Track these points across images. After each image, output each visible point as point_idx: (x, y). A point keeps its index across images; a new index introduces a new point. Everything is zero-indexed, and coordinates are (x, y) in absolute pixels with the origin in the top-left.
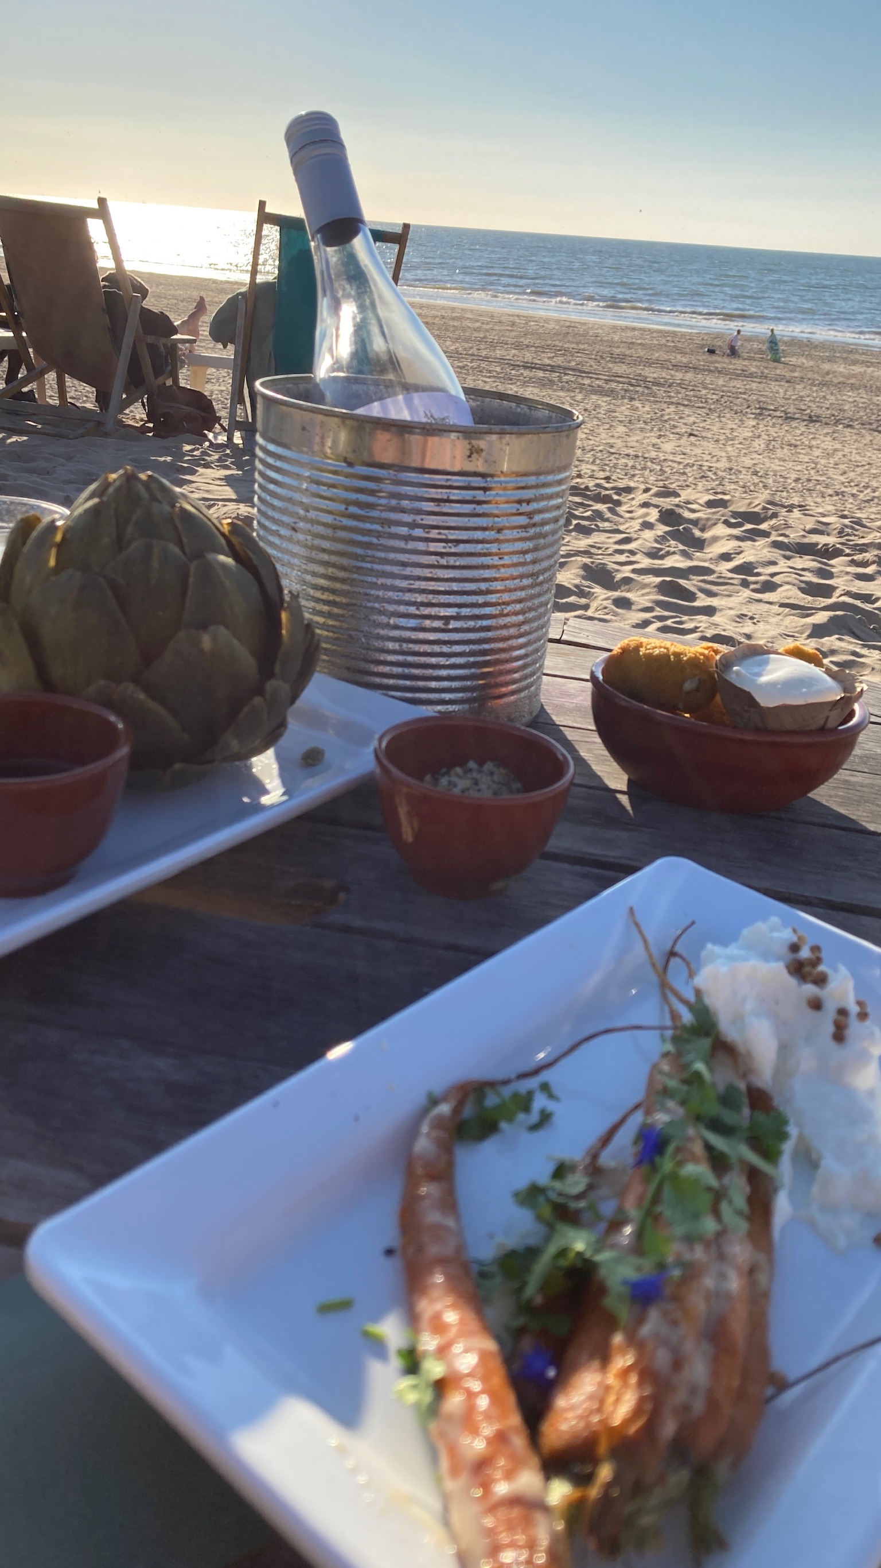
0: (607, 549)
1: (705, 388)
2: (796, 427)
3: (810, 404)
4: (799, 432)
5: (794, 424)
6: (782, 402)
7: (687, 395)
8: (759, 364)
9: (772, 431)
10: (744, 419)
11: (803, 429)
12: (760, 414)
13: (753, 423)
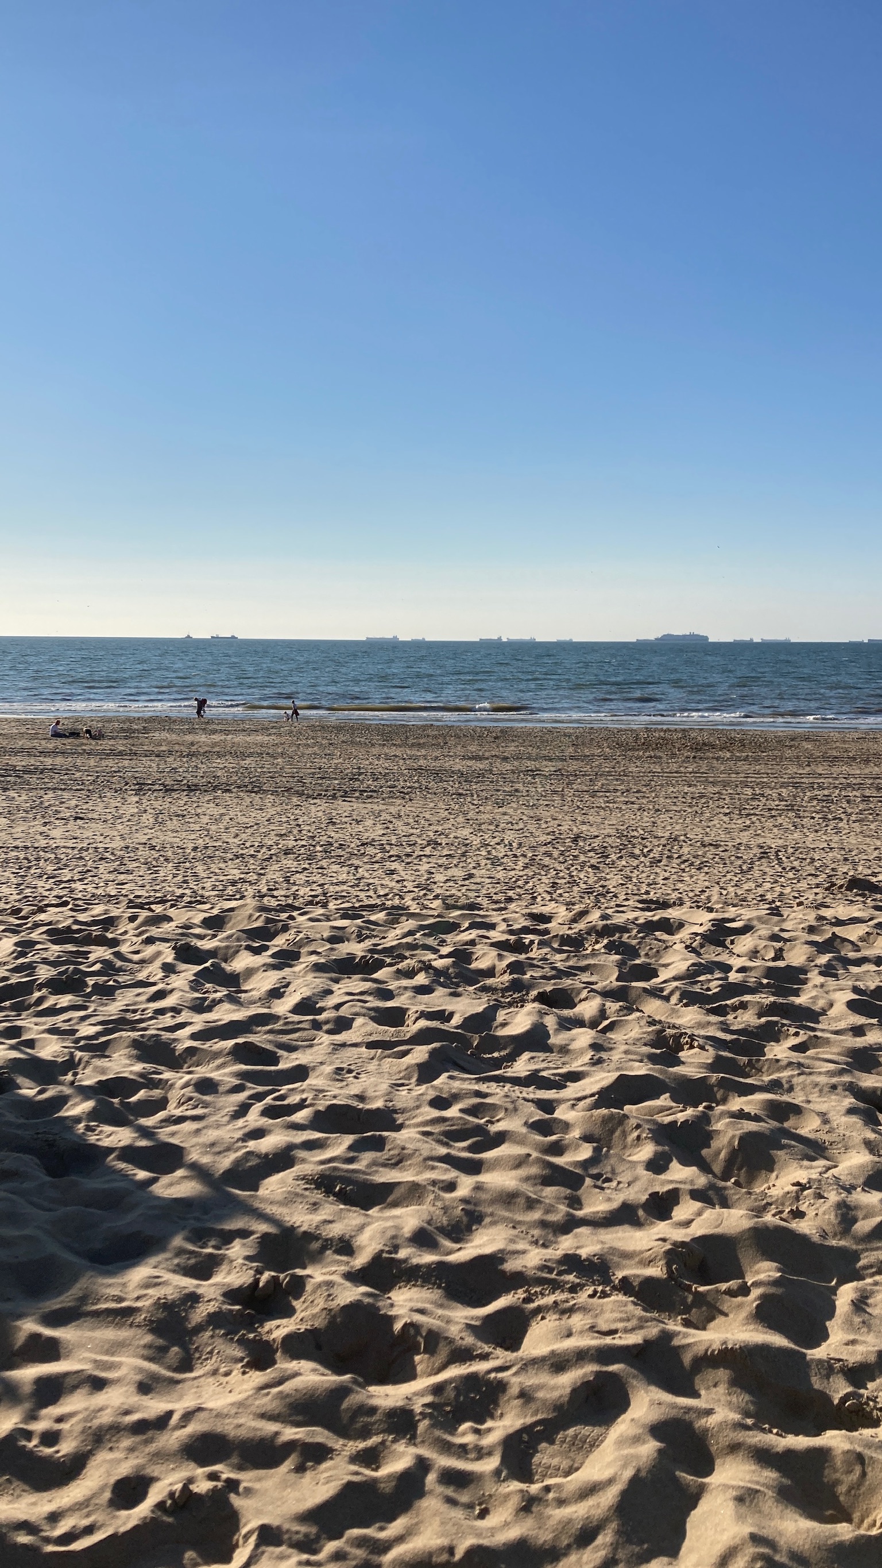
0: (143, 1010)
1: (79, 771)
2: (178, 798)
3: (184, 775)
4: (183, 802)
5: (175, 795)
6: (158, 776)
7: (62, 780)
8: (125, 742)
9: (156, 804)
10: (126, 796)
11: (185, 799)
12: (140, 790)
13: (136, 799)
